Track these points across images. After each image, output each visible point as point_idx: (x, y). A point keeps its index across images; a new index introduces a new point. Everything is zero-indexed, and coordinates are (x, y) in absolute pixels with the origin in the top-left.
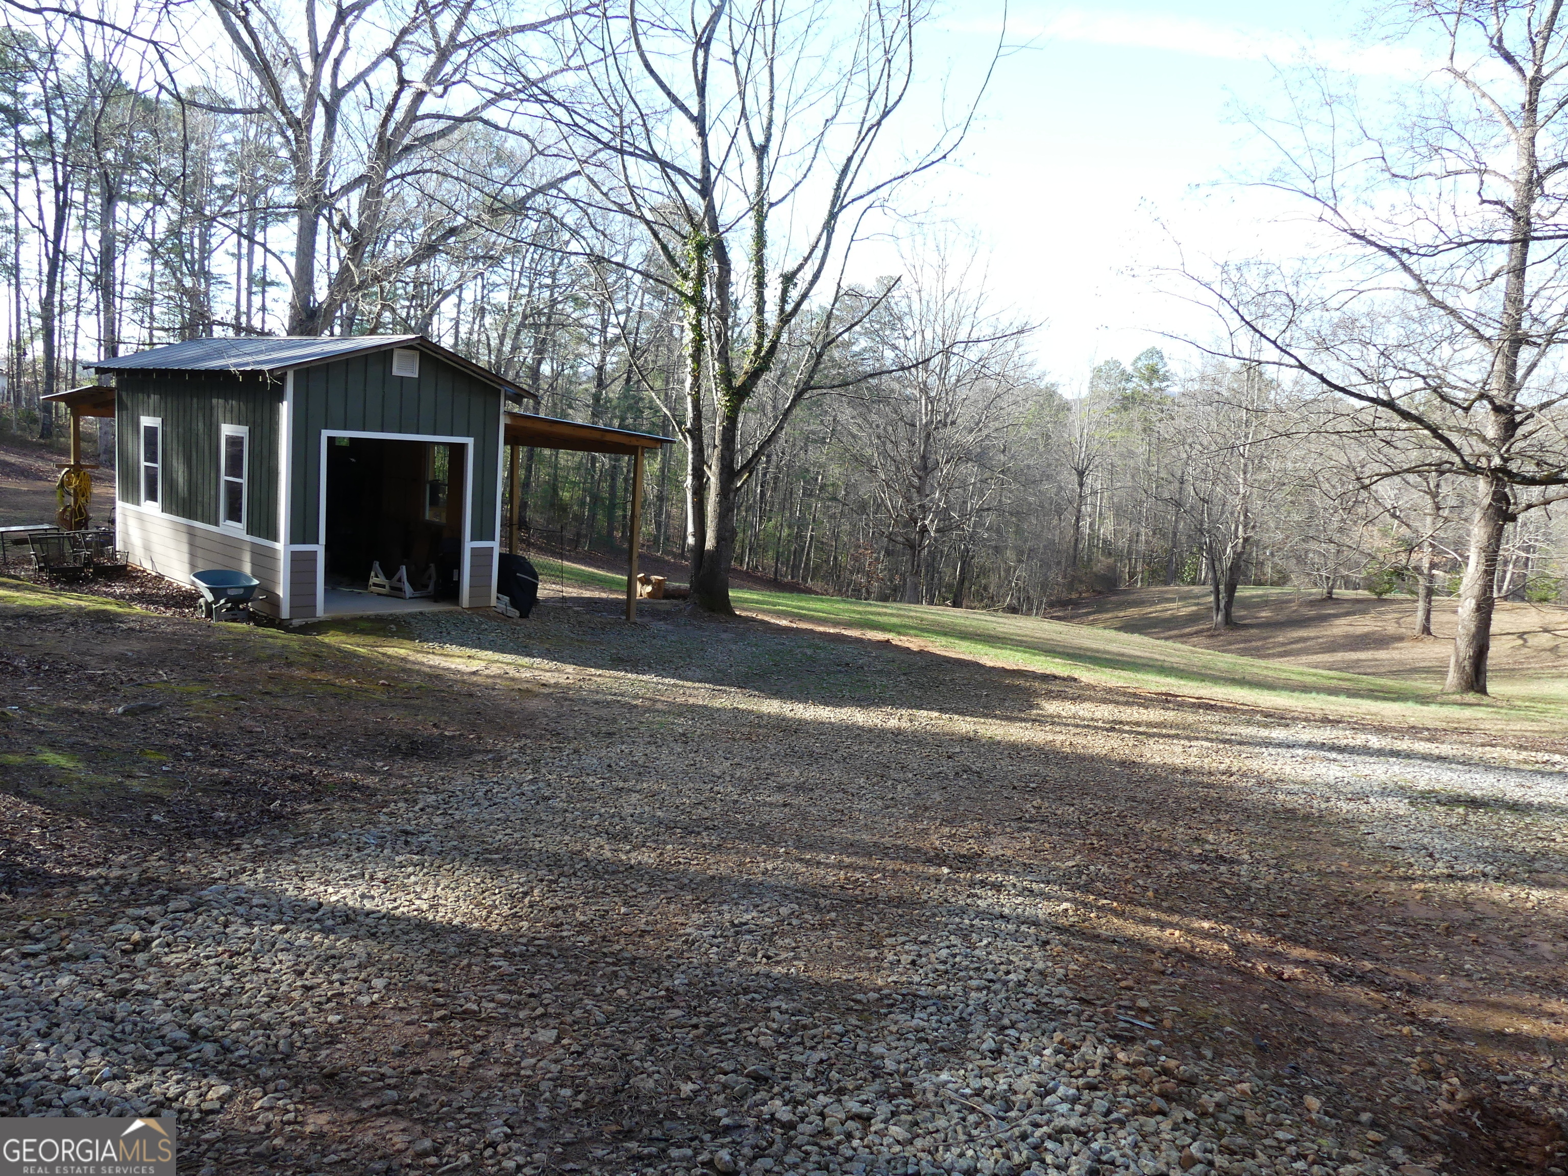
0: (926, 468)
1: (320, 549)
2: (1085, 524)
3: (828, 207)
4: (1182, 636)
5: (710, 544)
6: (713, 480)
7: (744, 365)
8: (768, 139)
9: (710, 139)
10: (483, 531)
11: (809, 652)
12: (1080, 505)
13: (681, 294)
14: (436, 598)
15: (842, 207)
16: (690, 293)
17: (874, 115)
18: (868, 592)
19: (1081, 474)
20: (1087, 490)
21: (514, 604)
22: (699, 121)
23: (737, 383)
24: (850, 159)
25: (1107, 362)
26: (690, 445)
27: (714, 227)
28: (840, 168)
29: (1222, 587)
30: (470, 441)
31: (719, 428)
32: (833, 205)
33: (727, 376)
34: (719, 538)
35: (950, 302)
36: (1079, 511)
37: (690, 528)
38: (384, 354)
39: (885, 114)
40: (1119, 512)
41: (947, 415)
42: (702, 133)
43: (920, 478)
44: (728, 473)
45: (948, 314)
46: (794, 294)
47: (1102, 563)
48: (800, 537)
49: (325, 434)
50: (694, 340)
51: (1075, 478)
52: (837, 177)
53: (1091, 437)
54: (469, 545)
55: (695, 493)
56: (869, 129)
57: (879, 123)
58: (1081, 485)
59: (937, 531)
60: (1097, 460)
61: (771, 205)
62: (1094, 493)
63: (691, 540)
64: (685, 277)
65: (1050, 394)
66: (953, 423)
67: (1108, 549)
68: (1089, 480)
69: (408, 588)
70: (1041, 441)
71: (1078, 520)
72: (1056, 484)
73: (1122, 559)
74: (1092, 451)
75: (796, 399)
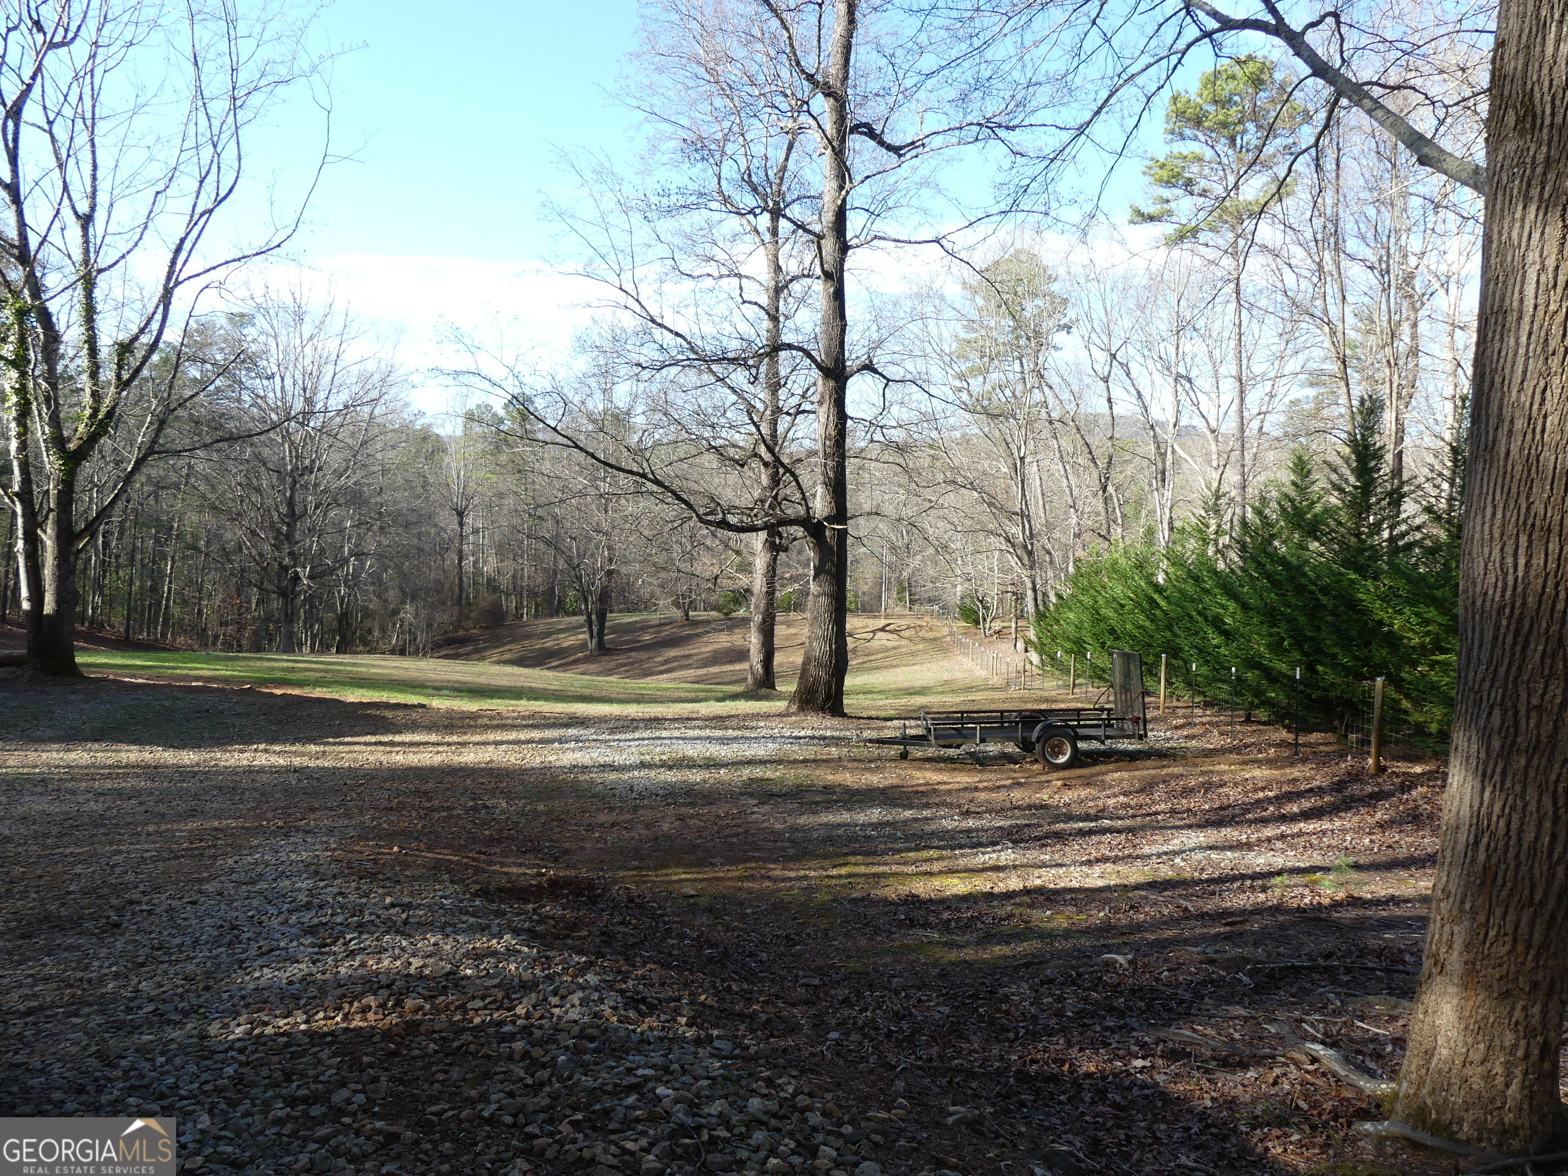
0: (293, 516)
2: (468, 564)
3: (163, 280)
4: (567, 664)
5: (49, 608)
6: (49, 543)
7: (78, 429)
8: (93, 208)
9: (26, 207)
11: (167, 703)
12: (461, 544)
15: (177, 283)
16: (11, 357)
18: (239, 646)
19: (460, 514)
20: (467, 530)
22: (13, 189)
23: (72, 447)
24: (182, 241)
25: (479, 406)
26: (19, 510)
27: (37, 294)
28: (173, 247)
29: (594, 617)
31: (53, 492)
32: (169, 279)
33: (59, 440)
34: (59, 601)
35: (308, 350)
36: (461, 551)
37: (25, 592)
40: (501, 550)
41: (313, 462)
42: (17, 202)
43: (288, 525)
44: (67, 537)
45: (307, 361)
46: (133, 361)
47: (486, 599)
48: (155, 589)
50: (18, 404)
51: (456, 519)
52: (171, 255)
53: (468, 478)
55: (27, 557)
56: (202, 215)
57: (210, 211)
58: (461, 524)
59: (311, 577)
60: (476, 500)
61: (100, 271)
62: (476, 531)
63: (26, 605)
65: (425, 436)
66: (320, 469)
67: (492, 585)
68: (469, 520)
70: (418, 483)
71: (461, 559)
72: (435, 525)
73: (508, 595)
74: (470, 491)
75: (139, 462)
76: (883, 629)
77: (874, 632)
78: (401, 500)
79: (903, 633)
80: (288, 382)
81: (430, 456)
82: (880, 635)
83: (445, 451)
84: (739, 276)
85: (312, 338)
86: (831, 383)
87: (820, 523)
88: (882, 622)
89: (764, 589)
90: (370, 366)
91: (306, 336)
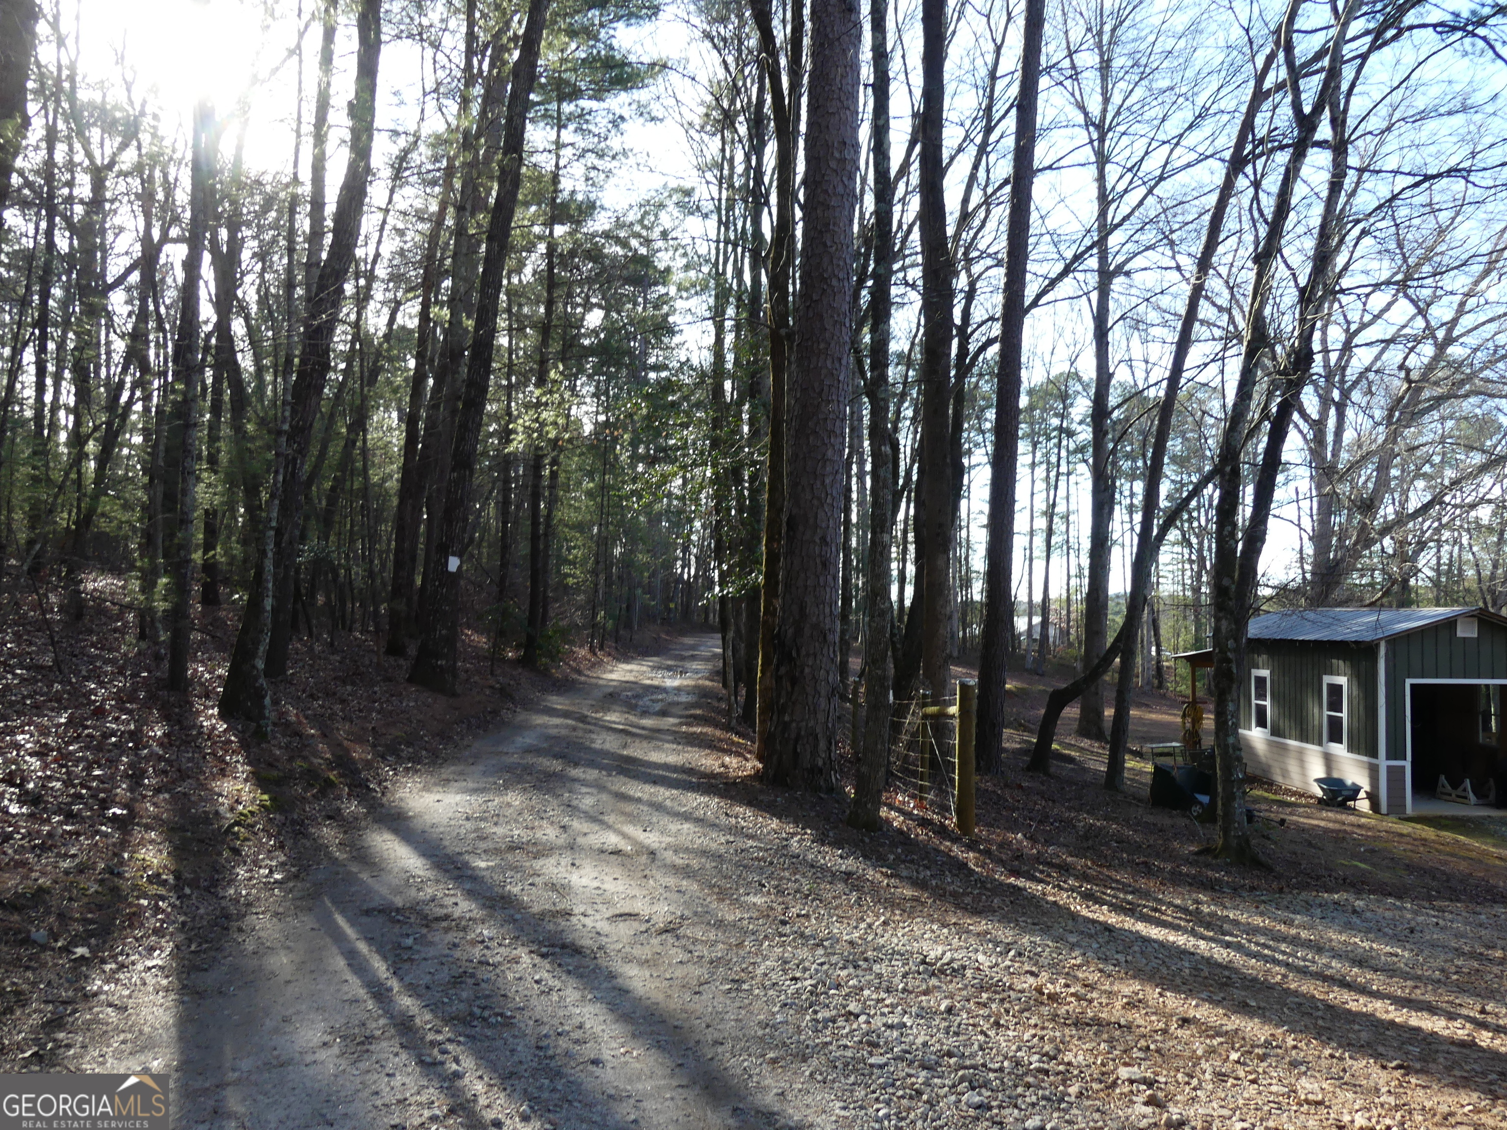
1: (1407, 764)
14: (1497, 806)
38: (1451, 623)
49: (1409, 682)
69: (1472, 796)
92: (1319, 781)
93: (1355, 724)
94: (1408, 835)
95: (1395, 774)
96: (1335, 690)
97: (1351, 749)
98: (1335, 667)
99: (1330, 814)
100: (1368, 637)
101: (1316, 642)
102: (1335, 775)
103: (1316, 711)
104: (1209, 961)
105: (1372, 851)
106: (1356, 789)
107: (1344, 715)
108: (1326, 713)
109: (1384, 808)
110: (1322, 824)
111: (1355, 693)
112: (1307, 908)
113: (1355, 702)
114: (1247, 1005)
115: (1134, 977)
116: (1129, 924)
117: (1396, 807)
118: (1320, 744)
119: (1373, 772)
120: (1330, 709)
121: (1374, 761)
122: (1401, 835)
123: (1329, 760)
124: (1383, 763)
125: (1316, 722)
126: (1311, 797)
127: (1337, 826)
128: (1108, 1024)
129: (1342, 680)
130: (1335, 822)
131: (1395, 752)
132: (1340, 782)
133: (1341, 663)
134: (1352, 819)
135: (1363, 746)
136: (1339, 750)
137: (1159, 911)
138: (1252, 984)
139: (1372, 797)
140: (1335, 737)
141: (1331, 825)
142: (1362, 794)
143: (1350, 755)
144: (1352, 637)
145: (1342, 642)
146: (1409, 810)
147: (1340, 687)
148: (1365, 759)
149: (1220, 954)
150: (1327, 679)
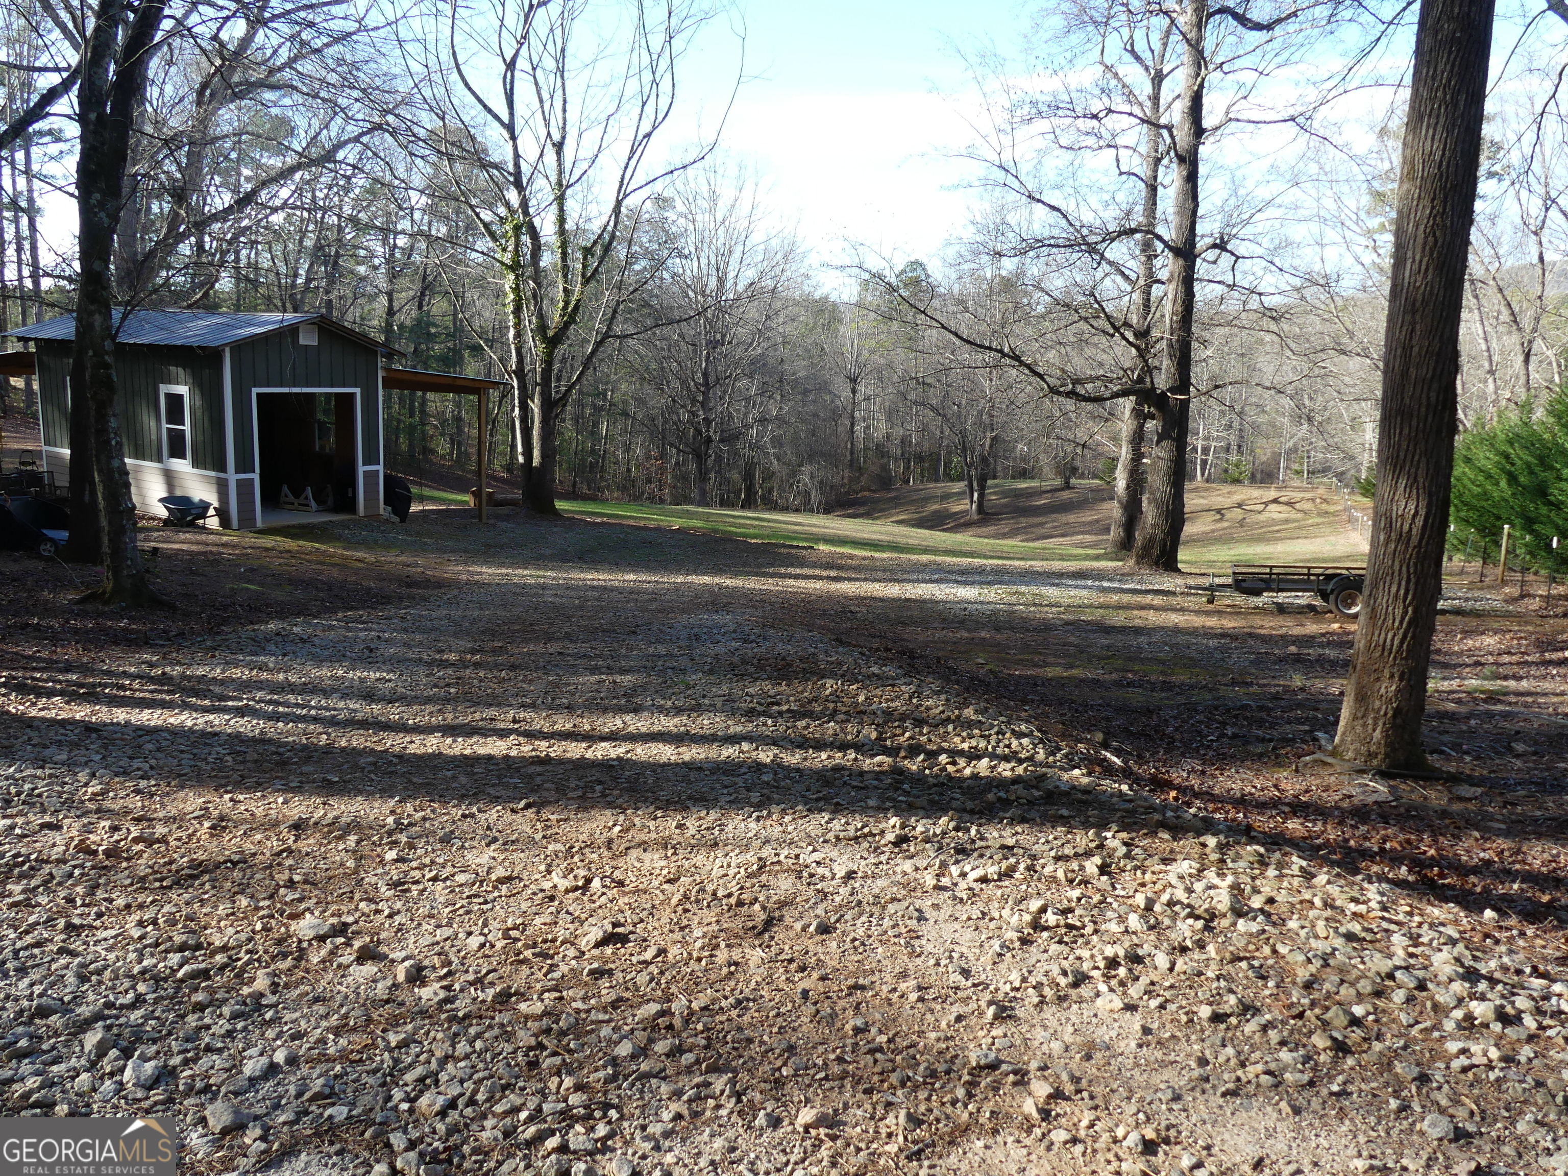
0: (707, 384)
1: (256, 476)
2: (859, 430)
3: (615, 194)
5: (536, 461)
6: (536, 410)
7: (555, 318)
8: (564, 138)
9: (519, 142)
10: (371, 459)
12: (853, 410)
13: (502, 263)
14: (336, 510)
15: (625, 195)
16: (509, 262)
17: (645, 127)
18: (661, 499)
19: (854, 380)
20: (859, 397)
21: (395, 512)
22: (510, 128)
23: (550, 333)
25: (873, 276)
26: (515, 384)
27: (526, 213)
28: (623, 165)
29: (975, 484)
30: (357, 391)
31: (539, 370)
32: (619, 192)
33: (542, 328)
34: (544, 455)
35: (721, 232)
36: (853, 417)
37: (520, 448)
38: (293, 330)
39: (654, 128)
40: (891, 417)
41: (724, 335)
42: (513, 138)
43: (703, 394)
44: (548, 405)
45: (720, 243)
46: (594, 261)
47: (875, 464)
48: (594, 450)
49: (255, 391)
50: (514, 300)
51: (849, 386)
52: (621, 172)
53: (861, 347)
54: (361, 469)
55: (522, 422)
56: (643, 138)
57: (650, 134)
58: (854, 391)
59: (720, 441)
60: (868, 368)
61: (569, 186)
62: (867, 398)
63: (521, 459)
64: (504, 250)
66: (730, 342)
67: (881, 450)
68: (861, 388)
69: (313, 503)
70: (816, 351)
71: (852, 425)
72: (830, 392)
73: (896, 460)
74: (862, 359)
75: (598, 344)
76: (1275, 501)
77: (1266, 504)
78: (800, 368)
79: (1298, 506)
80: (704, 261)
81: (827, 327)
82: (1273, 507)
83: (840, 321)
84: (1116, 147)
85: (723, 222)
86: (1181, 262)
87: (1163, 393)
88: (1272, 494)
89: (1130, 456)
90: (774, 243)
91: (719, 218)
92: (162, 500)
93: (200, 438)
94: (273, 549)
95: (244, 488)
96: (175, 401)
97: (196, 464)
98: (173, 375)
99: (188, 536)
100: (213, 341)
101: (150, 346)
102: (178, 493)
103: (153, 424)
104: (237, 737)
105: (252, 570)
106: (205, 506)
107: (187, 428)
108: (165, 426)
109: (235, 523)
110: (185, 547)
111: (198, 403)
112: (259, 645)
113: (199, 414)
114: (330, 783)
115: (182, 787)
116: (103, 714)
117: (246, 522)
118: (160, 460)
119: (222, 488)
120: (169, 422)
121: (222, 475)
122: (267, 549)
123: (169, 477)
124: (233, 477)
125: (154, 437)
126: (153, 519)
127: (201, 548)
128: (218, 865)
129: (182, 390)
130: (198, 543)
131: (244, 465)
132: (186, 500)
133: (180, 370)
134: (203, 537)
135: (209, 460)
136: (182, 466)
137: (123, 687)
138: (308, 753)
139: (222, 513)
140: (177, 451)
141: (194, 548)
142: (211, 512)
143: (195, 471)
144: (194, 342)
145: (182, 347)
146: (259, 523)
147: (181, 397)
148: (212, 473)
149: (245, 725)
150: (164, 389)
